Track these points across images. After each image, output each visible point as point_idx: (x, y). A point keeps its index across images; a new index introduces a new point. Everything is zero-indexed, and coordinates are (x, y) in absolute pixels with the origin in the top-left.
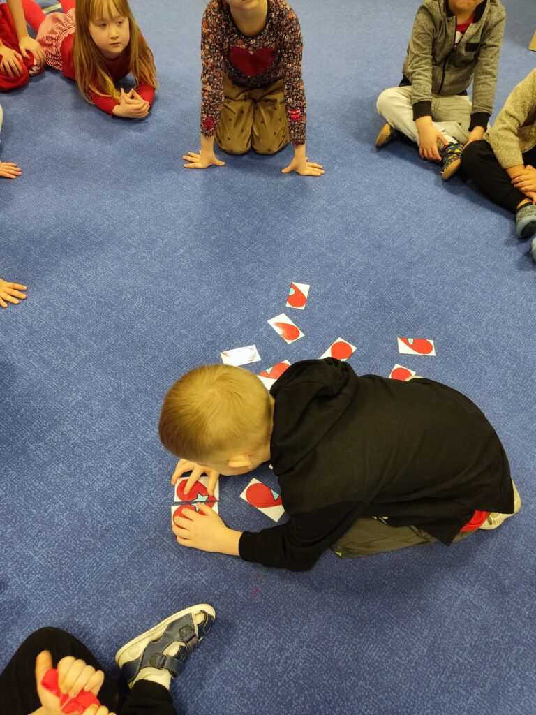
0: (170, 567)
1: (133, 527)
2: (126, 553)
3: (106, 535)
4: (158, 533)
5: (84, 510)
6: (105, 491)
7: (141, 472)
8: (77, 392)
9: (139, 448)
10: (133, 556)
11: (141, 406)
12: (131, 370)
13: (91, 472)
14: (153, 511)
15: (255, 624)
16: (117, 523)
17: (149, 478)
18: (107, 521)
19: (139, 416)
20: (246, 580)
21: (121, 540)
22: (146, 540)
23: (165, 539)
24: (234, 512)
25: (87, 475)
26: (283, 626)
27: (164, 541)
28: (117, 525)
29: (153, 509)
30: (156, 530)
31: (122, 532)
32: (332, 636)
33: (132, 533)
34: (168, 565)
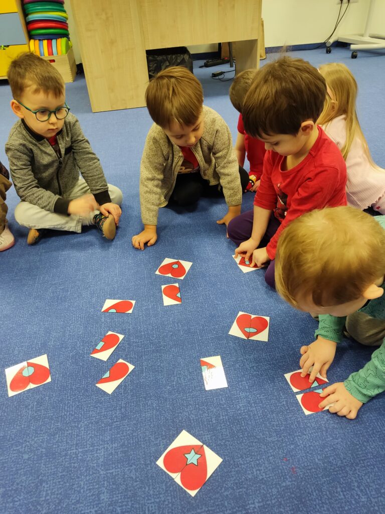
11: (67, 443)
12: (28, 427)
14: (166, 503)
20: (280, 471)
23: (198, 511)
29: (164, 501)
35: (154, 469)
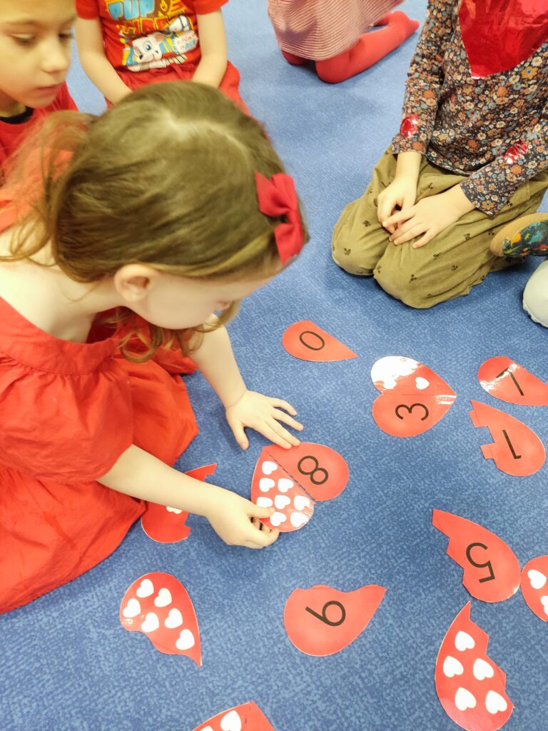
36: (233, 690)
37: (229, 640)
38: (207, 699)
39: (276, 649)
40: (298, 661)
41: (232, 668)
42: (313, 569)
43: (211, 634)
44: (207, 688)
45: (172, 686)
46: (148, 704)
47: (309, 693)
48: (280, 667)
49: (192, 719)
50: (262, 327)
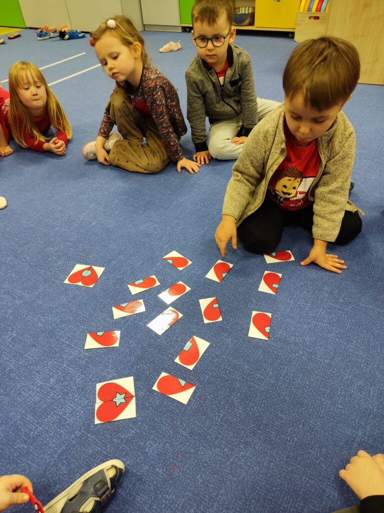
0: (95, 458)
1: (61, 429)
2: (56, 452)
3: (37, 440)
4: (83, 432)
5: (18, 422)
6: (35, 404)
7: (66, 383)
8: (12, 331)
9: (65, 365)
10: (61, 454)
11: (65, 332)
12: (56, 308)
13: (24, 391)
14: (78, 414)
15: (176, 496)
16: (47, 428)
17: (74, 387)
18: (38, 428)
19: (64, 340)
20: (164, 458)
21: (51, 442)
22: (73, 439)
23: (89, 435)
24: (148, 403)
25: (20, 393)
26: (202, 493)
27: (88, 437)
28: (47, 430)
29: (78, 412)
30: (81, 429)
31: (52, 435)
32: (248, 495)
33: (60, 435)
34: (94, 457)
35: (91, 387)
36: (48, 366)
37: (41, 353)
38: (37, 374)
39: (63, 347)
40: (73, 346)
41: (45, 360)
42: (71, 318)
43: (32, 354)
44: (36, 371)
45: (19, 377)
46: (10, 387)
47: (81, 353)
48: (66, 351)
49: (32, 383)
50: (23, 251)
